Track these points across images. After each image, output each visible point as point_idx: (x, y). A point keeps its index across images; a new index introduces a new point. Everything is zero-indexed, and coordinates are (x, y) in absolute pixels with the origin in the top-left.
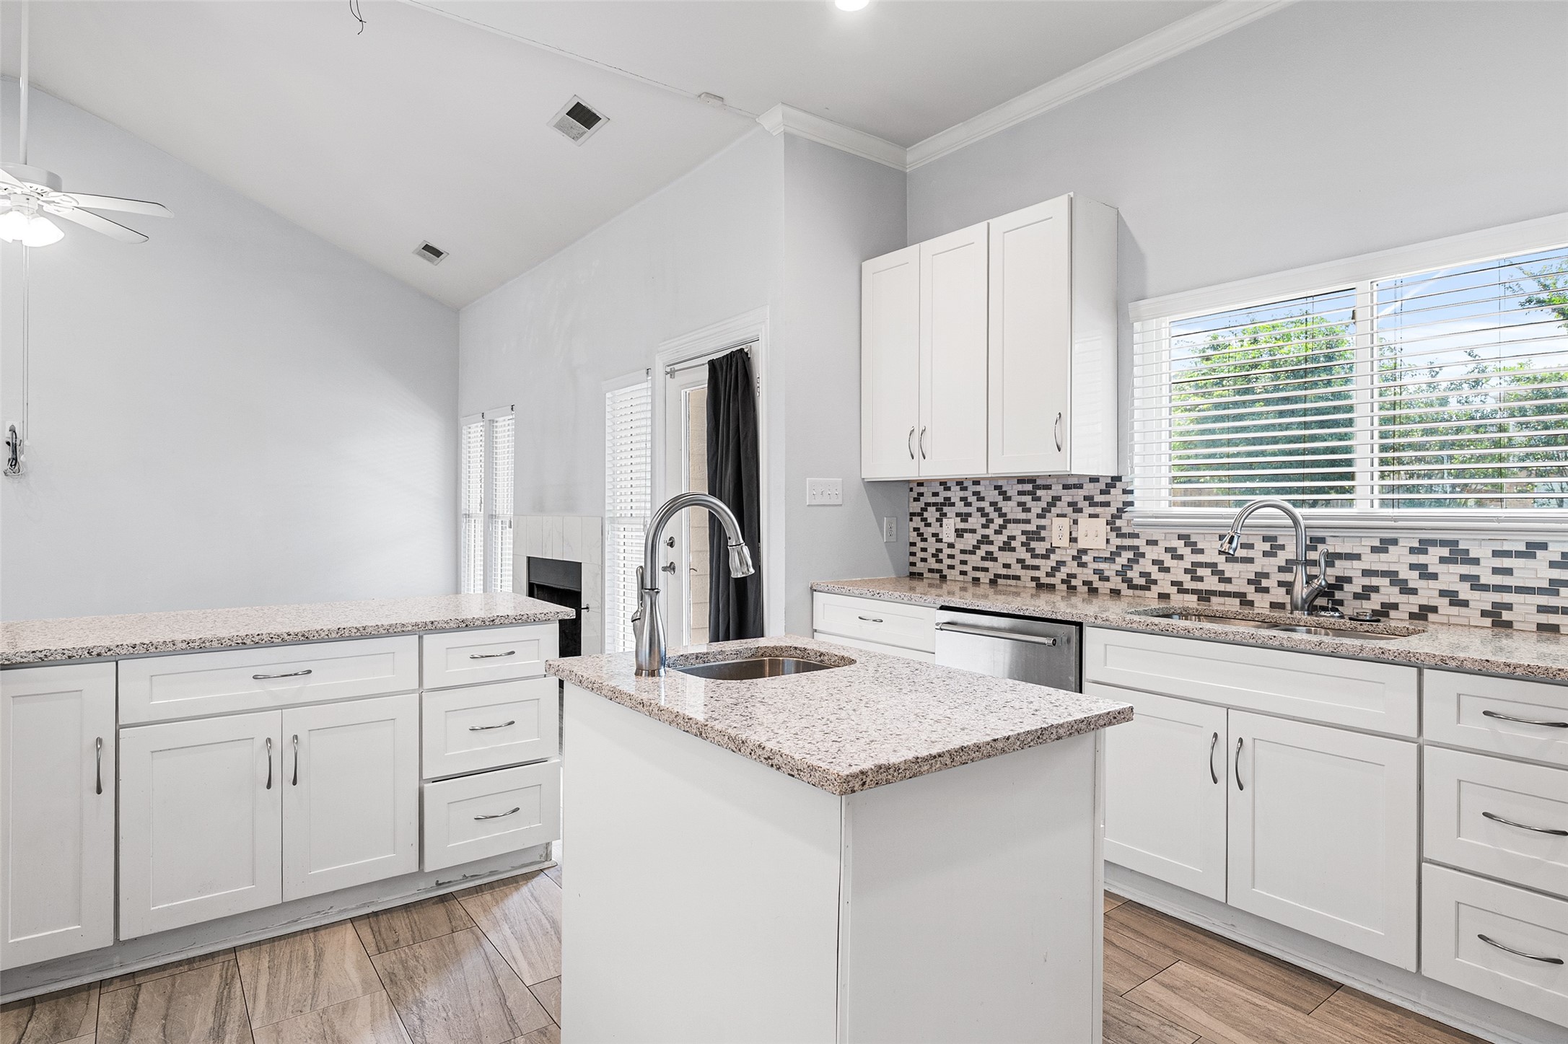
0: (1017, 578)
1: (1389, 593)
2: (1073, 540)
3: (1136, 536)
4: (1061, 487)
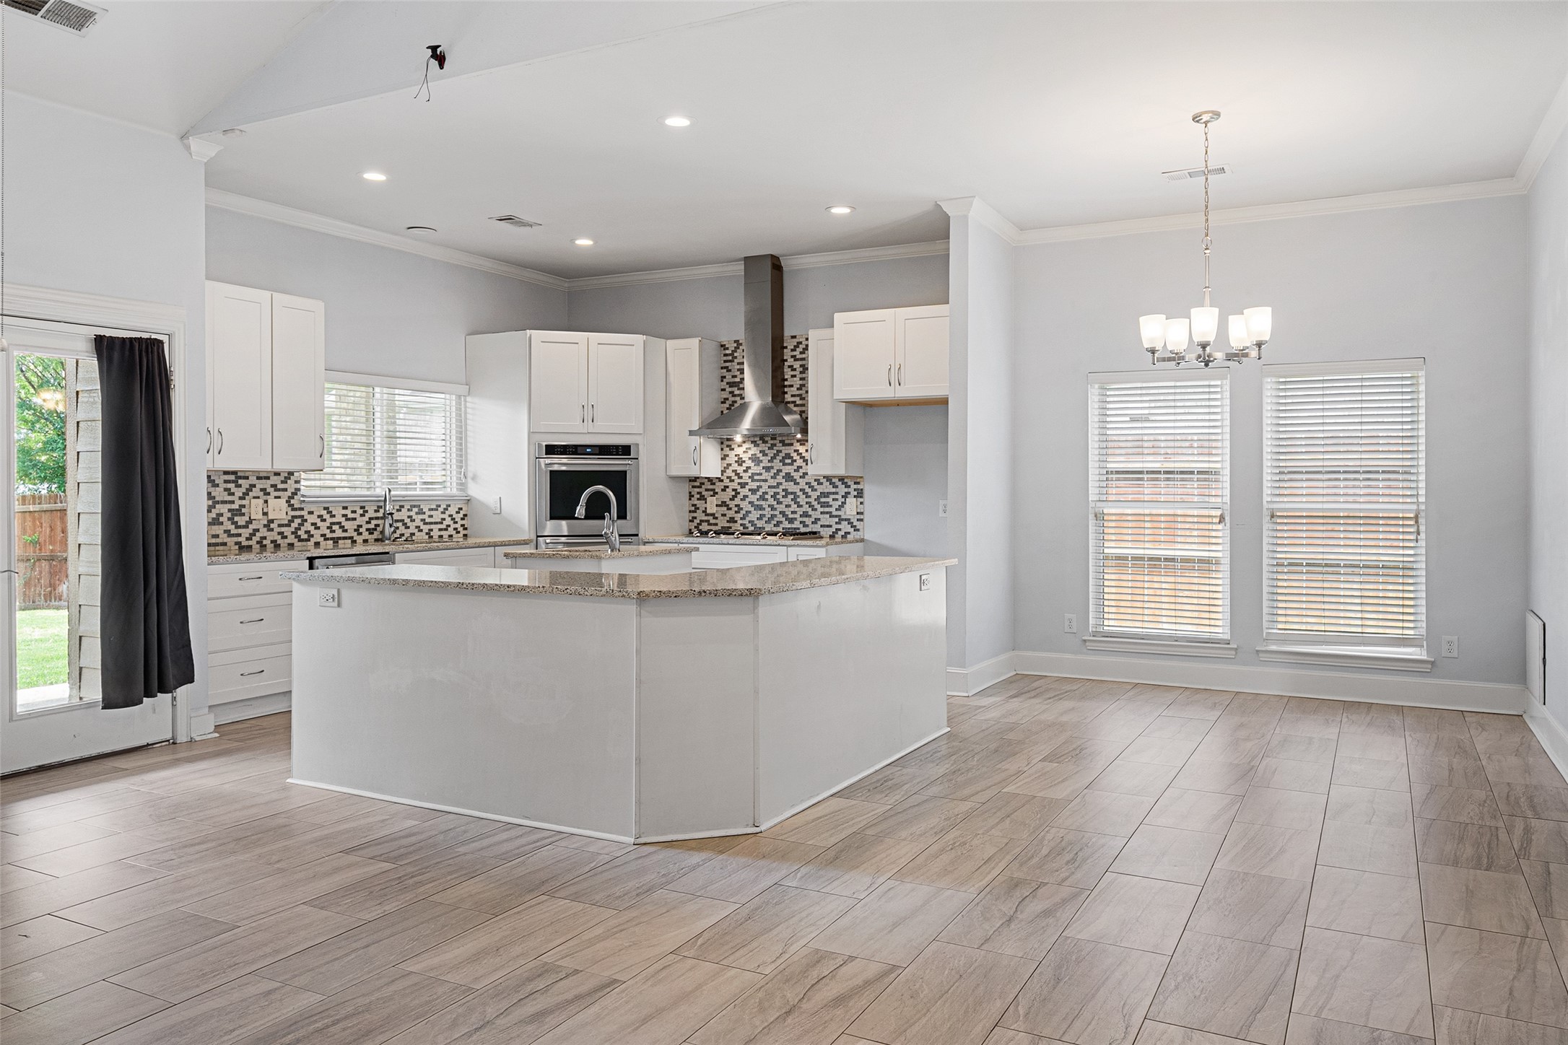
0: (225, 544)
1: (402, 529)
2: (265, 514)
3: (302, 509)
4: (255, 478)
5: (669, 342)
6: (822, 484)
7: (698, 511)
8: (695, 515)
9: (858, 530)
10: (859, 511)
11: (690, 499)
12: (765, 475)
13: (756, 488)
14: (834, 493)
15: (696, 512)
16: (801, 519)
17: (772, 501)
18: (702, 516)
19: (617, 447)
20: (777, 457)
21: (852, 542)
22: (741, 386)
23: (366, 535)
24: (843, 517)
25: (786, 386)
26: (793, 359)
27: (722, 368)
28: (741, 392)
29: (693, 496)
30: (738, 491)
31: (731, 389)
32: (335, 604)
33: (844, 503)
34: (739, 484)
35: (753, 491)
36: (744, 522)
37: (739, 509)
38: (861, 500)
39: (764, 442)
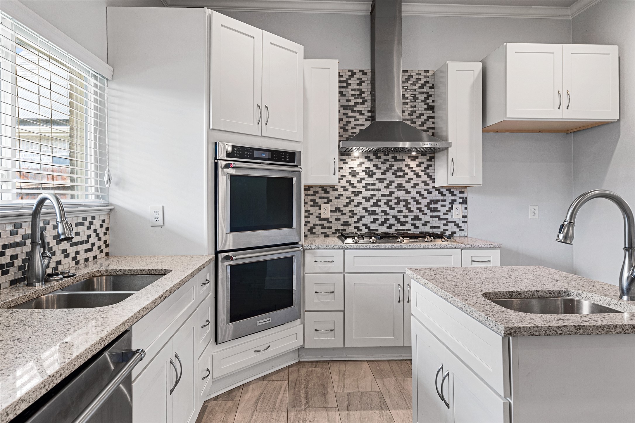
6: (431, 193)
7: (311, 216)
8: (308, 220)
9: (463, 230)
10: (463, 215)
11: (304, 206)
12: (378, 185)
13: (370, 196)
14: (442, 201)
16: (413, 222)
17: (385, 207)
18: (313, 220)
19: (285, 153)
20: (390, 170)
24: (450, 220)
29: (307, 203)
31: (345, 111)
33: (451, 208)
34: (353, 192)
35: (367, 199)
36: (358, 225)
37: (353, 214)
38: (465, 206)
39: (378, 157)
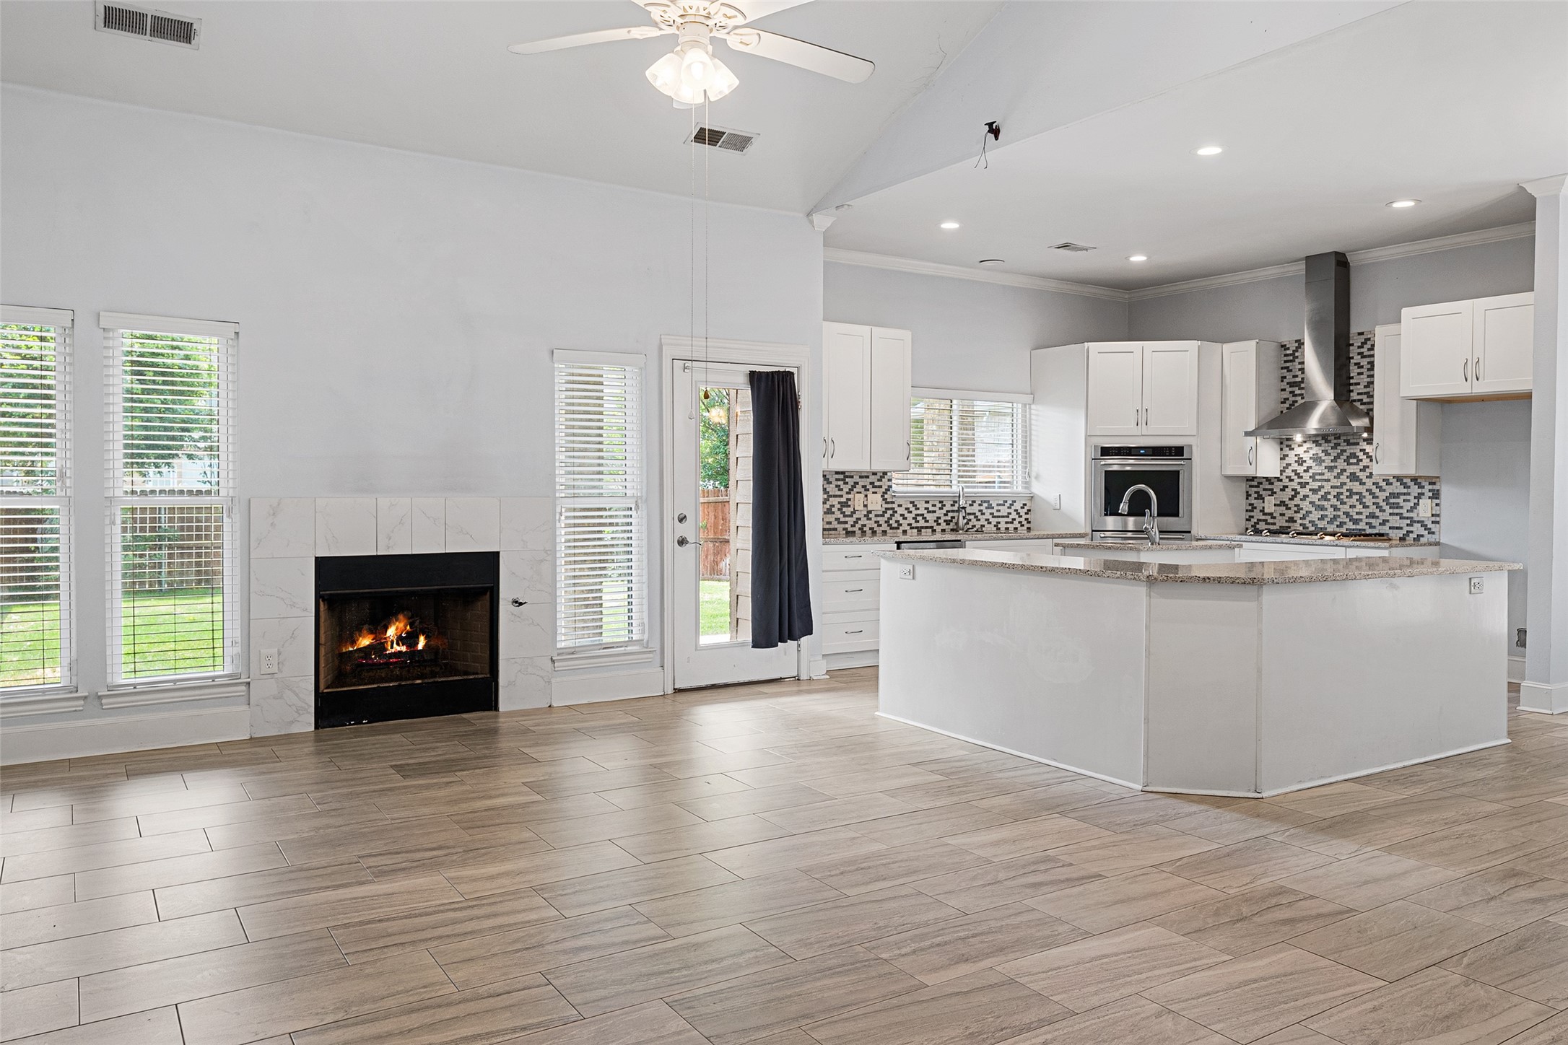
0: (835, 529)
1: (974, 522)
2: (865, 506)
3: (893, 503)
4: (858, 477)
5: (1226, 346)
6: (1391, 484)
7: (1255, 510)
8: (1252, 514)
9: (1433, 533)
10: (1434, 513)
11: (1247, 499)
12: (1328, 475)
13: (1317, 487)
14: (1405, 494)
15: (1253, 511)
16: (1367, 520)
17: (1334, 501)
18: (1257, 515)
19: (1170, 448)
20: (1341, 457)
21: (1425, 545)
22: (1302, 385)
23: (944, 525)
24: (1415, 519)
25: (1352, 384)
26: (1359, 357)
27: (1282, 368)
28: (1303, 392)
29: (1250, 495)
30: (1298, 490)
31: (1291, 389)
32: (911, 577)
33: (1417, 504)
34: (1299, 483)
35: (1314, 491)
36: (1304, 522)
37: (1299, 509)
38: (1437, 501)
39: (1327, 441)
